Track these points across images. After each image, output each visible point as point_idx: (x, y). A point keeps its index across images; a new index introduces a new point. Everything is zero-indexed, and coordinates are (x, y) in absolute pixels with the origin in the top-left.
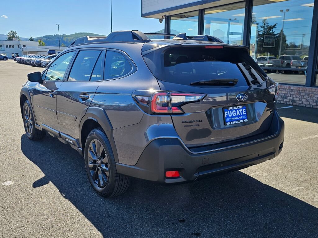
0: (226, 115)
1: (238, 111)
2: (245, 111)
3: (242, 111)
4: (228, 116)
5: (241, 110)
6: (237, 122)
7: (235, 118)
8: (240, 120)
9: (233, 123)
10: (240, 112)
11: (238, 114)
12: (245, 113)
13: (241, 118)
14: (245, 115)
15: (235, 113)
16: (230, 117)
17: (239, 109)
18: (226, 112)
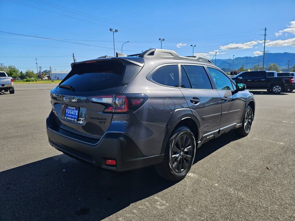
0: (67, 111)
1: (73, 111)
2: (77, 113)
3: (76, 112)
4: (67, 112)
5: (75, 111)
6: (70, 119)
7: (71, 116)
8: (72, 118)
9: (68, 118)
10: (74, 112)
11: (73, 113)
12: (77, 115)
13: (73, 116)
14: (76, 115)
15: (71, 112)
16: (68, 114)
17: (74, 110)
18: (67, 109)
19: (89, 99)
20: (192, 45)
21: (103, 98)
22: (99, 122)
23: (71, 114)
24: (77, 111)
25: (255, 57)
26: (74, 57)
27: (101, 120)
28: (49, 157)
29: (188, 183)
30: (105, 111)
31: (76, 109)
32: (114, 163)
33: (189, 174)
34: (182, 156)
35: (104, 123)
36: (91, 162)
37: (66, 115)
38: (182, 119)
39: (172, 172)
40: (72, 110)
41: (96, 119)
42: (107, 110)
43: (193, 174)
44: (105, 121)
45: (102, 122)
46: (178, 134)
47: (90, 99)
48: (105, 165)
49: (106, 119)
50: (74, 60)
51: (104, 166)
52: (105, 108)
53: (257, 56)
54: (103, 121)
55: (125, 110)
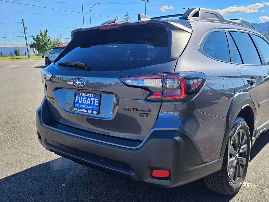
0: (76, 99)
1: (89, 99)
3: (94, 101)
4: (78, 101)
5: (93, 99)
6: (84, 111)
7: (85, 106)
8: (88, 109)
9: (80, 110)
10: (91, 101)
11: (89, 102)
12: (97, 104)
13: (90, 107)
14: (96, 106)
15: (85, 101)
16: (80, 104)
17: (91, 98)
18: (77, 97)
19: (123, 81)
20: (185, 8)
21: (145, 80)
22: (139, 114)
23: (86, 104)
24: (98, 100)
25: (261, 23)
26: (23, 24)
27: (141, 112)
28: (33, 166)
29: (248, 196)
30: (149, 98)
31: (95, 97)
32: (166, 174)
33: (244, 184)
34: (238, 159)
35: (147, 116)
36: (129, 174)
37: (77, 105)
38: (243, 108)
39: (230, 182)
40: (87, 97)
41: (134, 110)
42: (152, 97)
43: (248, 183)
44: (149, 112)
45: (143, 115)
46: (236, 129)
47: (125, 81)
48: (150, 178)
49: (151, 110)
50: (24, 28)
51: (149, 180)
52: (150, 95)
53: (263, 22)
54: (144, 112)
55: (182, 97)
